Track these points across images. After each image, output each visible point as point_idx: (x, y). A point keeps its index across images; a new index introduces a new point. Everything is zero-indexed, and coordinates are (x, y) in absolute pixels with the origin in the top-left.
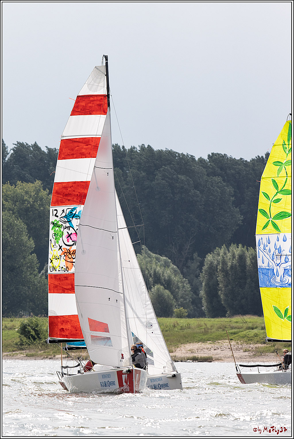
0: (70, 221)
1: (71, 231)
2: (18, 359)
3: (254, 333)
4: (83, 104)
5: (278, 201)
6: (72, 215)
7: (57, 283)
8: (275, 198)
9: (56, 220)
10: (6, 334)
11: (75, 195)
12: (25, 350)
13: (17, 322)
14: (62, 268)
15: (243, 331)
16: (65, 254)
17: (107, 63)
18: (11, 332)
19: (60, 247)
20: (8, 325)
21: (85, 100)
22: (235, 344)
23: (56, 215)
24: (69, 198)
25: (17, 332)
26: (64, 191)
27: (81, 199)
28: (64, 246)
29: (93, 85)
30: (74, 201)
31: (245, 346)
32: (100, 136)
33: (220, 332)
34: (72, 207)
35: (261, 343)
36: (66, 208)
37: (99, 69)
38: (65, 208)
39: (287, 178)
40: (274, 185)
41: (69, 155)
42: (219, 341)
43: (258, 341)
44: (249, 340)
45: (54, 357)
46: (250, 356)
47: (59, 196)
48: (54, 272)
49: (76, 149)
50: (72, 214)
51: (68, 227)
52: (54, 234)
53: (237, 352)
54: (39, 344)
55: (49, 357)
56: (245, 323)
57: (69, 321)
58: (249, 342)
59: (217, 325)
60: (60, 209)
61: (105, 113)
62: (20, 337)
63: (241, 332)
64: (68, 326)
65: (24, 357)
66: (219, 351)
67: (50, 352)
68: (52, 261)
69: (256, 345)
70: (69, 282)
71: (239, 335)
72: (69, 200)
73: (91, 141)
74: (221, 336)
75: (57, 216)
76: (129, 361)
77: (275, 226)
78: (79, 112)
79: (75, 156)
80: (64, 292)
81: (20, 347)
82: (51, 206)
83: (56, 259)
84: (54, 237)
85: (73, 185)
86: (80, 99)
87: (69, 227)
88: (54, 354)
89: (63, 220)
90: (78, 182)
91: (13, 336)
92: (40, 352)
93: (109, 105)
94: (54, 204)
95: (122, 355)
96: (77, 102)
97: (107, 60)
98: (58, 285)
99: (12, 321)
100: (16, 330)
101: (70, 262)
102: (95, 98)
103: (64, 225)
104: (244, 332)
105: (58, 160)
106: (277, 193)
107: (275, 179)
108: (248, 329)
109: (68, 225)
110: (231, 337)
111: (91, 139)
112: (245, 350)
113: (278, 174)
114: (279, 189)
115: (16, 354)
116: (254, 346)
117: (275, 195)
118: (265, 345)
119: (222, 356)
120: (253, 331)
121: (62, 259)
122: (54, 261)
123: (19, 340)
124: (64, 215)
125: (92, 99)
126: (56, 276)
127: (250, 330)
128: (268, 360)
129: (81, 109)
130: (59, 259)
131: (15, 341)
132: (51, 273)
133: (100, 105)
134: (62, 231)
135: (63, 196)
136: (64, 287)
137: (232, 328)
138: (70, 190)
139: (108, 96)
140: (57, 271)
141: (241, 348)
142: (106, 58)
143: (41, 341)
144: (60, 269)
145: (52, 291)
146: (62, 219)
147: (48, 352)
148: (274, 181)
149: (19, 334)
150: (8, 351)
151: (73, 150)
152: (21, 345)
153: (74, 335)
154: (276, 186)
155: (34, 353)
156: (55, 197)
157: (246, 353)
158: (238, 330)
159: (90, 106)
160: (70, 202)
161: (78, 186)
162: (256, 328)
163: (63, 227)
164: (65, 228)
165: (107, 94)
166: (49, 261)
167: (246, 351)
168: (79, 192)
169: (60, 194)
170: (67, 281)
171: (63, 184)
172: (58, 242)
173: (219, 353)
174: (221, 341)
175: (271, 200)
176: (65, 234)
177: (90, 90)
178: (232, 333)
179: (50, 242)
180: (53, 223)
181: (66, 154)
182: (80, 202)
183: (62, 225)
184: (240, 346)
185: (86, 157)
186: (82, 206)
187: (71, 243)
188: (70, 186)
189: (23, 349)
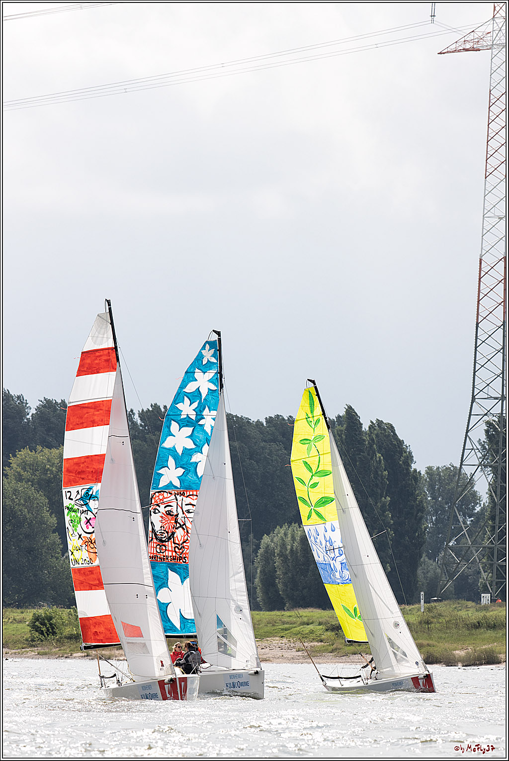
0: (87, 504)
1: (90, 515)
2: (28, 657)
3: (309, 629)
4: (88, 361)
5: (315, 485)
6: (88, 497)
7: (82, 578)
8: (311, 483)
9: (70, 504)
10: (14, 628)
11: (89, 472)
12: (37, 647)
13: (29, 614)
14: (85, 560)
15: (296, 627)
16: (86, 544)
17: (110, 309)
18: (20, 626)
19: (80, 536)
20: (18, 617)
21: (90, 357)
22: (287, 642)
23: (70, 498)
24: (83, 476)
25: (28, 626)
26: (77, 468)
27: (97, 476)
28: (84, 535)
29: (97, 337)
30: (89, 479)
31: (299, 645)
32: (111, 398)
33: (269, 628)
34: (88, 487)
35: (318, 641)
36: (81, 489)
37: (103, 317)
38: (79, 489)
39: (319, 457)
40: (307, 468)
41: (78, 424)
42: (268, 639)
43: (313, 639)
44: (303, 637)
45: (71, 655)
46: (304, 657)
47: (71, 474)
48: (77, 566)
49: (86, 416)
50: (89, 495)
51: (85, 511)
52: (70, 521)
53: (289, 652)
54: (53, 640)
55: (65, 656)
56: (298, 617)
57: (102, 622)
58: (304, 639)
59: (266, 619)
60: (74, 490)
61: (114, 369)
62: (31, 631)
63: (294, 627)
64: (101, 629)
65: (36, 655)
66: (267, 650)
67: (66, 650)
68: (72, 553)
69: (312, 643)
70: (94, 576)
71: (291, 632)
72: (83, 479)
73: (101, 405)
74: (271, 633)
75: (72, 499)
76: (171, 668)
77: (319, 514)
78: (85, 371)
79: (85, 425)
80: (91, 589)
81: (31, 643)
82: (63, 488)
83: (77, 550)
84: (71, 524)
85: (86, 460)
86: (86, 356)
87: (87, 511)
88: (71, 652)
89: (79, 503)
90: (91, 456)
91: (23, 630)
92: (54, 650)
93: (118, 360)
94: (67, 484)
95: (162, 662)
96: (82, 359)
97: (109, 305)
98: (84, 581)
99: (22, 613)
100: (27, 623)
101: (93, 553)
102: (102, 353)
103: (81, 509)
104: (298, 629)
105: (65, 432)
106: (312, 476)
107: (307, 460)
108: (303, 625)
109: (85, 508)
110: (282, 634)
111: (102, 402)
112: (299, 649)
113: (308, 455)
114: (314, 471)
115: (26, 651)
116: (309, 645)
117: (311, 479)
118: (322, 643)
119: (271, 656)
120: (308, 626)
121: (84, 550)
122: (75, 552)
123: (30, 635)
124: (79, 497)
125: (97, 354)
126: (80, 570)
127: (305, 626)
128: (325, 661)
129: (87, 368)
130: (80, 549)
131: (25, 637)
132: (74, 566)
133: (107, 361)
134: (79, 516)
135: (76, 475)
136: (91, 583)
137: (284, 623)
138: (83, 467)
139: (116, 348)
140: (80, 564)
141: (294, 647)
142: (109, 302)
143: (56, 636)
144: (83, 562)
145: (79, 589)
146: (77, 502)
147: (64, 650)
148: (306, 463)
149: (30, 628)
150: (17, 648)
151: (81, 418)
152: (33, 640)
153: (109, 639)
154: (310, 469)
155: (47, 651)
156: (66, 476)
157: (300, 653)
158: (291, 626)
159: (97, 363)
160: (84, 481)
161: (92, 460)
162: (312, 623)
163: (79, 512)
164: (83, 513)
165: (114, 346)
166: (70, 553)
167: (299, 651)
168: (94, 468)
169: (72, 473)
170: (92, 576)
171: (75, 460)
172: (76, 529)
173: (267, 652)
174: (271, 638)
175: (307, 485)
176: (83, 520)
177: (95, 343)
178: (282, 629)
179: (67, 530)
180: (68, 508)
181: (75, 423)
182: (96, 479)
183: (78, 509)
184: (292, 645)
185: (98, 426)
186: (99, 484)
187: (90, 530)
188: (82, 462)
189: (34, 646)
